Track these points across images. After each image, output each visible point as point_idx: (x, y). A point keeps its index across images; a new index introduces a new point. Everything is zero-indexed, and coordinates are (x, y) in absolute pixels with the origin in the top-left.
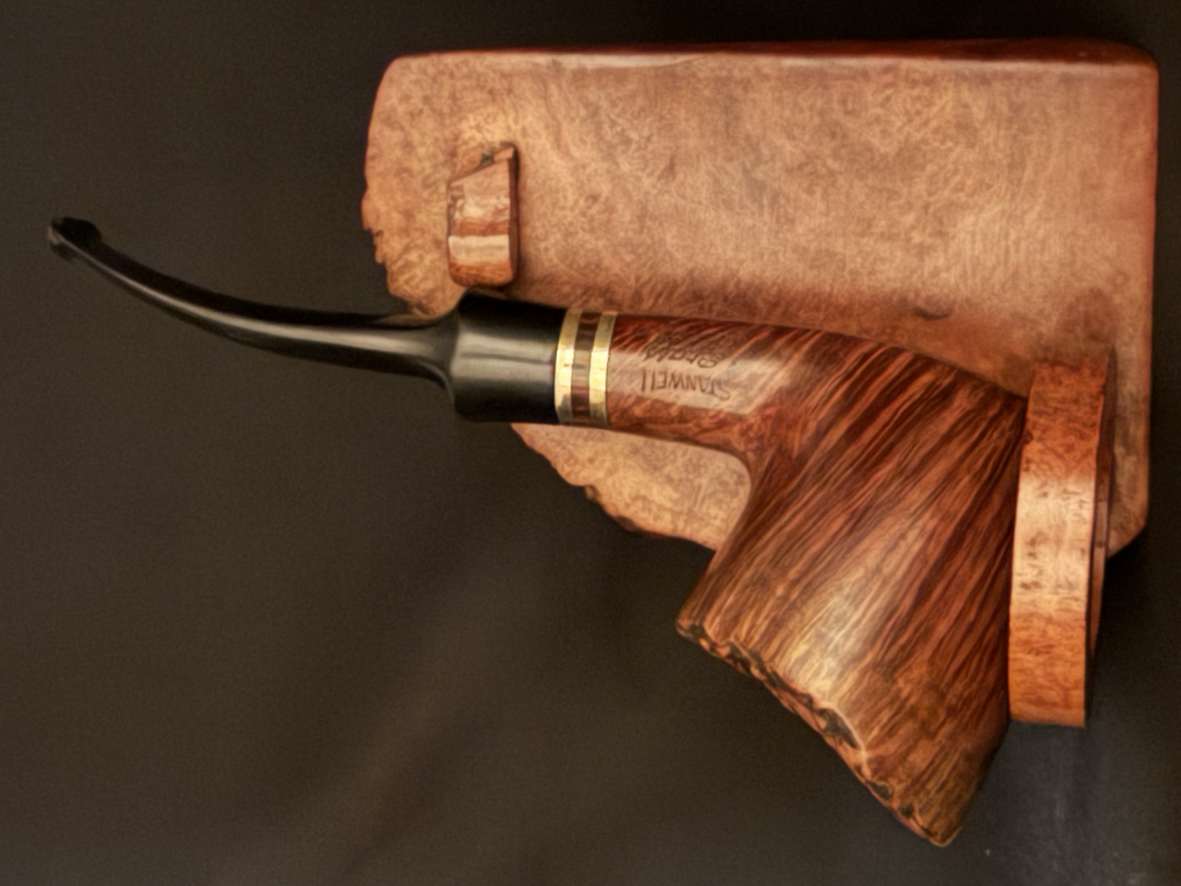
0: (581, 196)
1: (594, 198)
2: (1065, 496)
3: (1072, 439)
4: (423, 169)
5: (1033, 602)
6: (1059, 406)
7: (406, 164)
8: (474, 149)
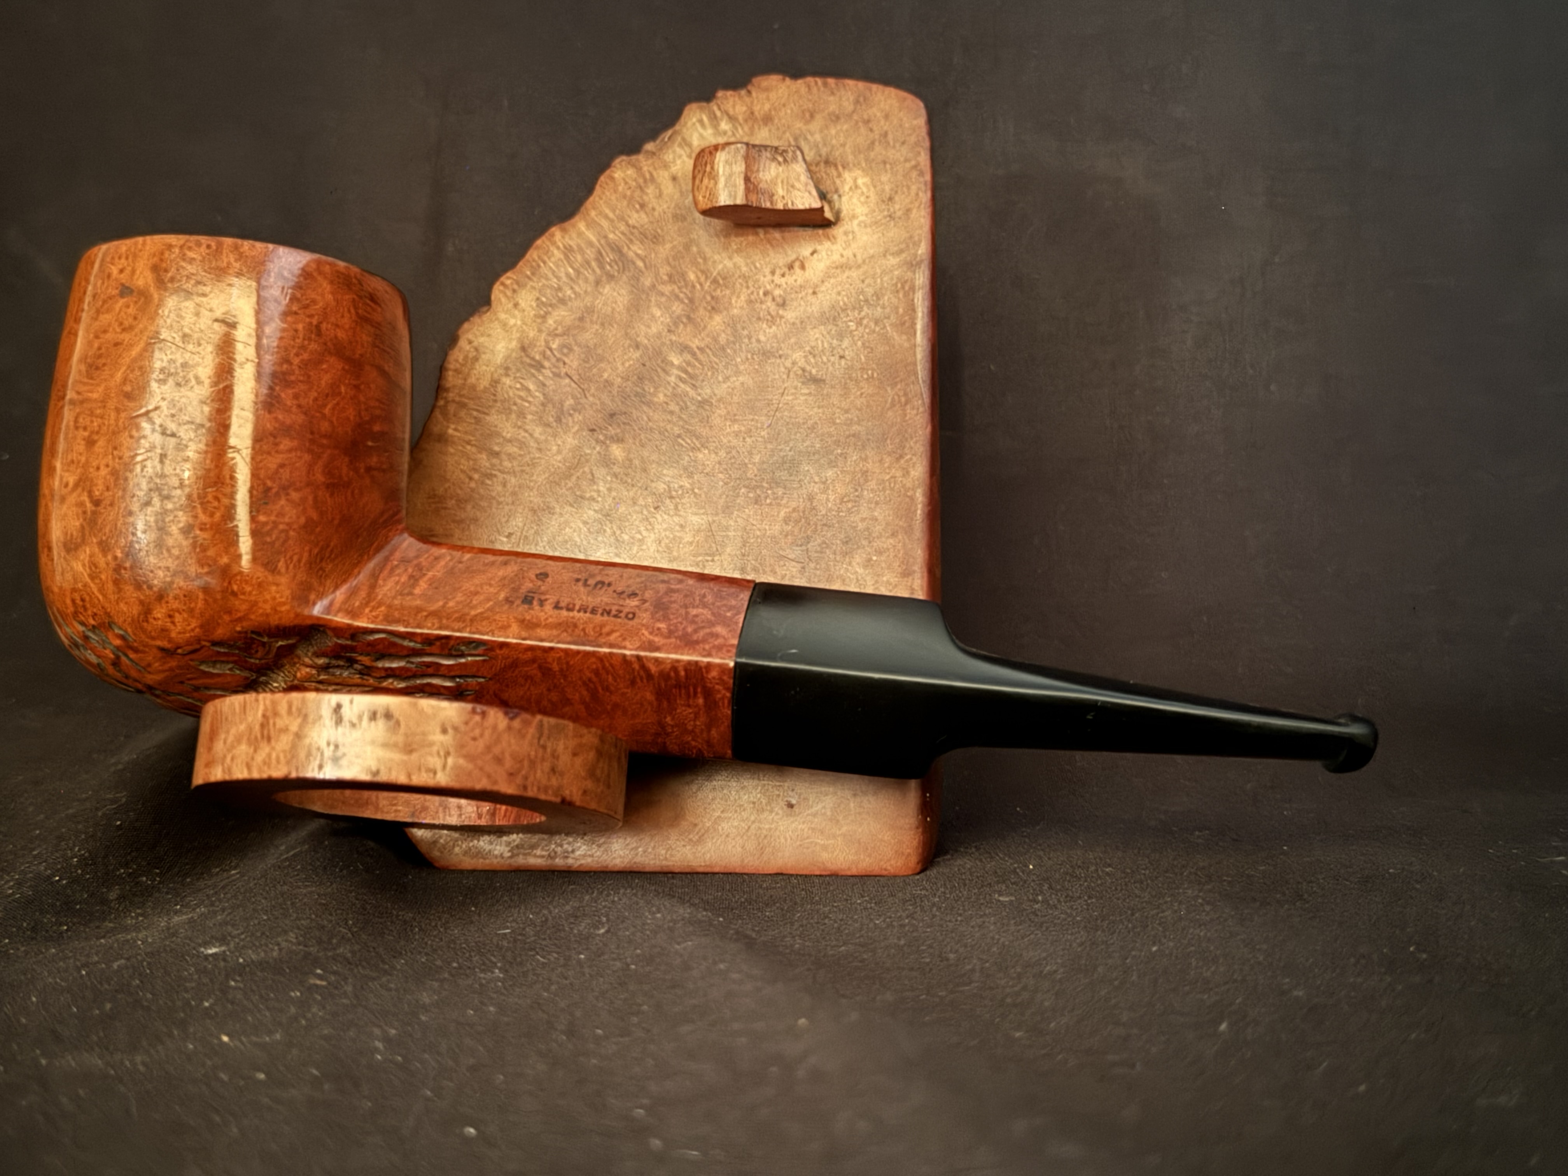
0: (785, 291)
1: (783, 305)
2: (442, 753)
3: (508, 763)
4: (812, 135)
5: (320, 717)
6: (549, 750)
7: (818, 117)
8: (834, 183)
